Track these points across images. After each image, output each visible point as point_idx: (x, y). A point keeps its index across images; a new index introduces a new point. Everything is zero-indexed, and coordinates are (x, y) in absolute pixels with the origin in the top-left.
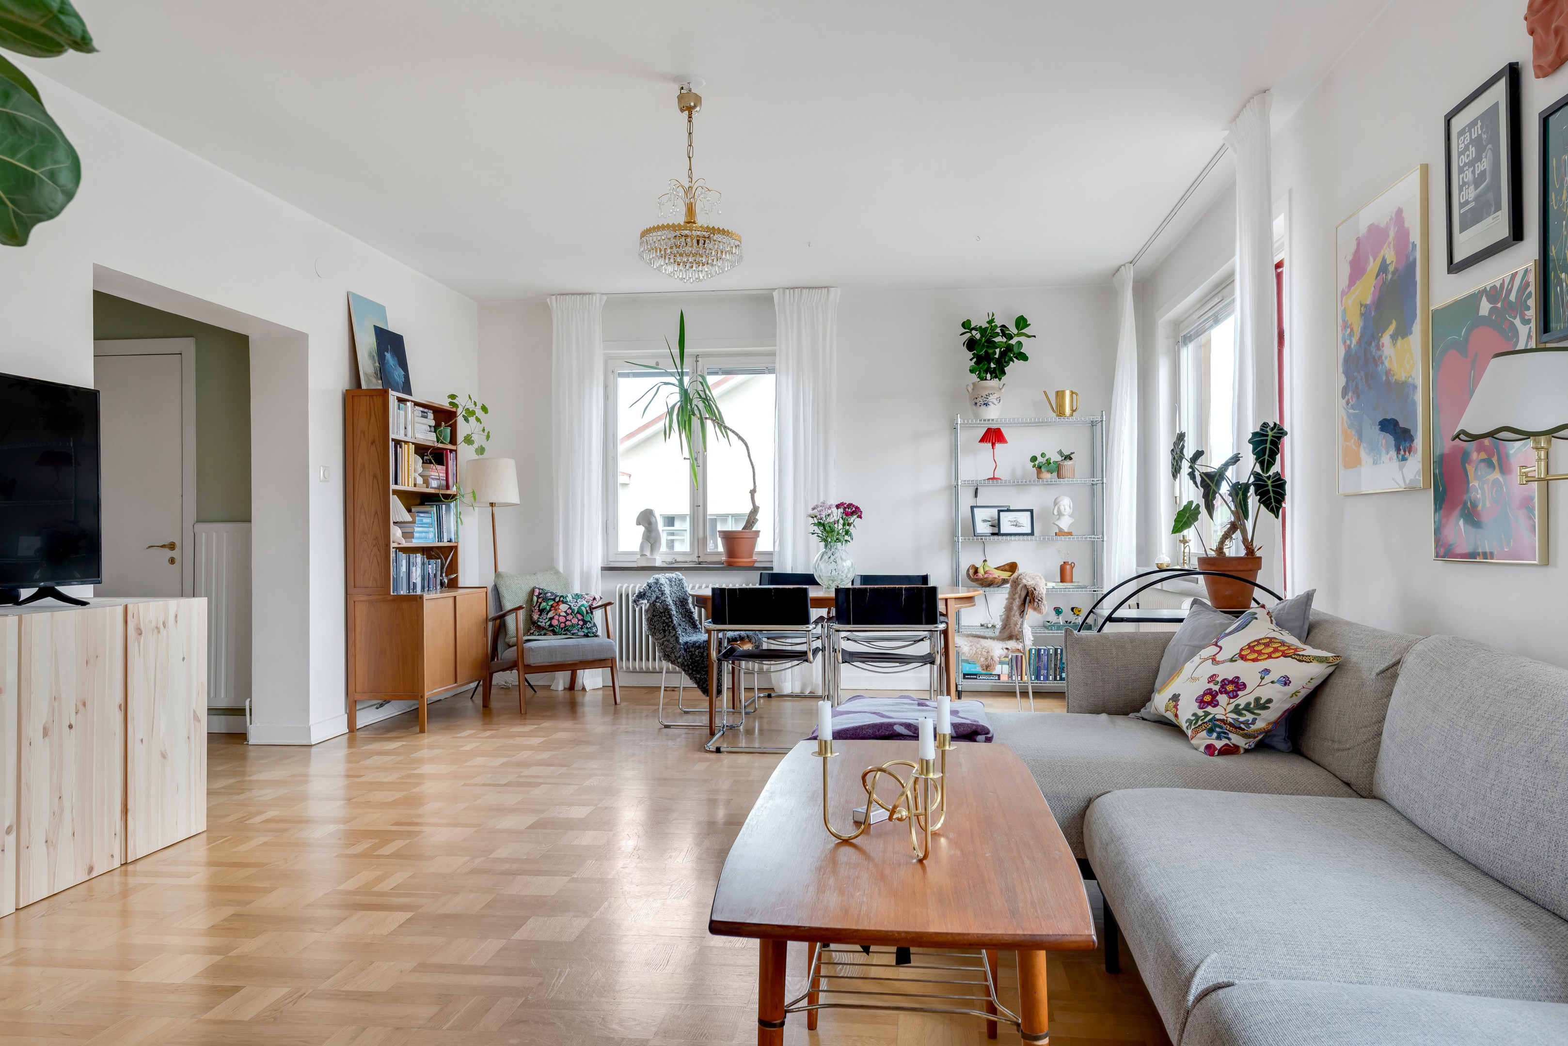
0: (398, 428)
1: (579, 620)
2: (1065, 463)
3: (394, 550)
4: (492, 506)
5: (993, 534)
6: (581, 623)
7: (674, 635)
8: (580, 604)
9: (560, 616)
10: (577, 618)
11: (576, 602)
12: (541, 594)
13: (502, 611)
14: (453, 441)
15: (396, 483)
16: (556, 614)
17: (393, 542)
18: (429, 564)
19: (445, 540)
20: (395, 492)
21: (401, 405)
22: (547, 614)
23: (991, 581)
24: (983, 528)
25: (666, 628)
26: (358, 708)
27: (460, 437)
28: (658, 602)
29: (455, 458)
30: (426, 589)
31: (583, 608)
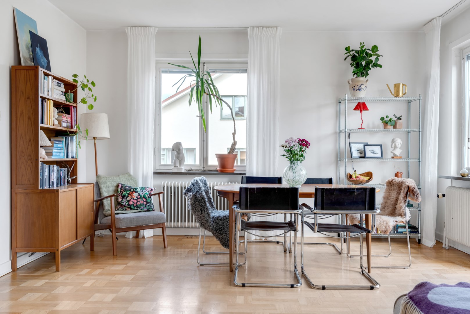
0: (44, 89)
1: (144, 202)
2: (399, 121)
3: (41, 162)
4: (95, 139)
5: (360, 157)
6: (145, 203)
7: (207, 213)
8: (144, 193)
9: (134, 199)
10: (143, 200)
11: (142, 192)
12: (123, 187)
13: (101, 197)
14: (75, 101)
15: (42, 123)
16: (132, 199)
17: (41, 158)
18: (61, 171)
19: (70, 157)
20: (42, 128)
21: (46, 77)
22: (126, 198)
23: (361, 182)
24: (355, 154)
25: (203, 209)
26: (18, 256)
27: (79, 99)
28: (198, 194)
29: (76, 111)
30: (59, 185)
31: (146, 195)
